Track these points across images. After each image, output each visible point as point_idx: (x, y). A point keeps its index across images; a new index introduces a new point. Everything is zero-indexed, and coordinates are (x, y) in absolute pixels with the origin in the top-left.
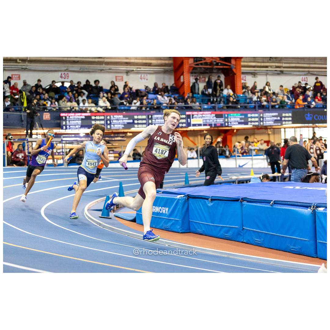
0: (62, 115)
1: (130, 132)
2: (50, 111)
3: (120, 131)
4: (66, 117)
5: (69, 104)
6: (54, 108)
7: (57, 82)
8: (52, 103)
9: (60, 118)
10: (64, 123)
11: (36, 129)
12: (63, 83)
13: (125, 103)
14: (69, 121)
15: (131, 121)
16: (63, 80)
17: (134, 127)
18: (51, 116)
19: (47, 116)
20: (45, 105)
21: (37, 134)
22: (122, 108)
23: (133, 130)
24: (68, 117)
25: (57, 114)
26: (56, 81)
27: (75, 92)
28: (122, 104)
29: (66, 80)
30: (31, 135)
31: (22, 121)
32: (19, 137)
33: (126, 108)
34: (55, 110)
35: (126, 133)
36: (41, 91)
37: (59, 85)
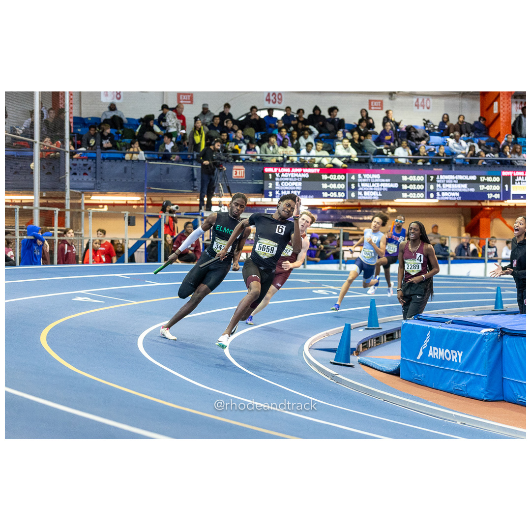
0: (267, 170)
1: (392, 207)
2: (245, 163)
3: (374, 203)
4: (274, 174)
5: (281, 150)
6: (253, 157)
7: (260, 110)
8: (249, 149)
9: (264, 176)
10: (270, 185)
11: (220, 196)
12: (270, 111)
13: (385, 151)
14: (280, 182)
15: (396, 185)
16: (271, 105)
17: (401, 197)
18: (246, 172)
19: (239, 172)
20: (235, 151)
21: (220, 205)
22: (380, 161)
23: (398, 202)
24: (277, 175)
25: (258, 169)
26: (258, 108)
27: (292, 128)
28: (380, 152)
29: (276, 105)
30: (209, 206)
31: (194, 180)
32: (187, 209)
33: (387, 160)
34: (254, 160)
35: (386, 207)
36: (230, 124)
37: (263, 114)
